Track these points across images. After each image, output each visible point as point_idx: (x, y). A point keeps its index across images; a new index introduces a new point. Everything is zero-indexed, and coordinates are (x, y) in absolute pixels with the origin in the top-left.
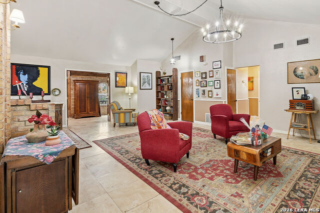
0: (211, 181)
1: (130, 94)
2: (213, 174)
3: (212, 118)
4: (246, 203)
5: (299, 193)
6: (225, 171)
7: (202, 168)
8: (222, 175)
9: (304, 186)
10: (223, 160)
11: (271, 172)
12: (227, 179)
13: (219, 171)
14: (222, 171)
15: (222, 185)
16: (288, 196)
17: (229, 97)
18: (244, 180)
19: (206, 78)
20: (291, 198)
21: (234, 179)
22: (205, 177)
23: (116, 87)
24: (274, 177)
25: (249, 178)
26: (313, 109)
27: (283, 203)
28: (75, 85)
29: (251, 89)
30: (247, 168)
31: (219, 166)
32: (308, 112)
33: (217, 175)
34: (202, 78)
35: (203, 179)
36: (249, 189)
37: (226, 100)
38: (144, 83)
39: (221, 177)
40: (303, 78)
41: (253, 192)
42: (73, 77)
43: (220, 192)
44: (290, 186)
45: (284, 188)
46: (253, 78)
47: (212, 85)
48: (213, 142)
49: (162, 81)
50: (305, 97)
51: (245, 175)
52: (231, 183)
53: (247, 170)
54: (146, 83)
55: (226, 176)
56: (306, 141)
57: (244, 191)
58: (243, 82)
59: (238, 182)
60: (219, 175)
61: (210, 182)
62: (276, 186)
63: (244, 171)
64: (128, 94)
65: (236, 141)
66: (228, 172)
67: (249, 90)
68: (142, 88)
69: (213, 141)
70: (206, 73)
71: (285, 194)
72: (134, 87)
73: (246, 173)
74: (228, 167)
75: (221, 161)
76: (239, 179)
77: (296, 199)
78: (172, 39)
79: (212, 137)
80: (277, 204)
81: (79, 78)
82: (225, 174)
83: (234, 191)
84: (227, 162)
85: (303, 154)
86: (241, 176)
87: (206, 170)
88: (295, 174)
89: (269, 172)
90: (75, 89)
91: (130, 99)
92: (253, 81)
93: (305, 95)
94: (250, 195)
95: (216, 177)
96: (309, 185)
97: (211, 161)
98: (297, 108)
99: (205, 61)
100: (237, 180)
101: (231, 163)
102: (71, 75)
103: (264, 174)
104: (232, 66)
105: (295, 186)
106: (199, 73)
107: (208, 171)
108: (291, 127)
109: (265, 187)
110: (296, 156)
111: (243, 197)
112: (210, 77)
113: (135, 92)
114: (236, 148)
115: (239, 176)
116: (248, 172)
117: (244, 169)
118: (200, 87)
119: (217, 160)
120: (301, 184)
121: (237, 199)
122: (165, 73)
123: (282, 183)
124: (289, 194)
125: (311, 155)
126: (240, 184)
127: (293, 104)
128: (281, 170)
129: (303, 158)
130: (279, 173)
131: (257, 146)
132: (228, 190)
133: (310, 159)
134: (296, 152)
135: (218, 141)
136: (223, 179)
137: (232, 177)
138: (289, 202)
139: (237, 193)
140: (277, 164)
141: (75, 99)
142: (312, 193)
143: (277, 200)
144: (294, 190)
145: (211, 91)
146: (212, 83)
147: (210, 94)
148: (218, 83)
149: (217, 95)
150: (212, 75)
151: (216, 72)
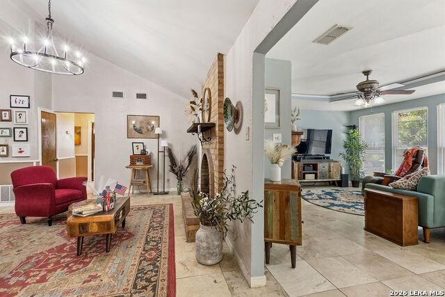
0: (44, 284)
2: (42, 273)
3: (16, 191)
4: (106, 280)
5: (152, 243)
6: (62, 261)
7: (17, 274)
8: (59, 268)
9: (154, 236)
10: (53, 249)
11: (122, 235)
12: (70, 268)
13: (52, 265)
14: (58, 262)
15: (65, 279)
16: (144, 250)
17: (45, 154)
18: (95, 258)
20: (146, 251)
21: (80, 264)
22: (30, 284)
24: (126, 239)
25: (100, 253)
26: (150, 164)
27: (142, 258)
29: (78, 143)
30: (94, 243)
31: (49, 259)
32: (147, 167)
33: (49, 271)
35: (25, 288)
36: (104, 264)
37: (40, 160)
39: (59, 271)
40: (141, 133)
41: (110, 264)
43: (65, 288)
44: (143, 241)
45: (138, 245)
46: (80, 128)
47: (8, 134)
48: (21, 230)
50: (144, 152)
51: (94, 252)
52: (78, 269)
53: (94, 246)
55: (67, 266)
56: (145, 195)
57: (99, 269)
58: (67, 133)
59: (87, 264)
60: (55, 270)
61: (40, 286)
62: (131, 247)
63: (91, 249)
65: (81, 213)
66: (69, 259)
67: (75, 144)
69: (22, 228)
71: (141, 250)
73: (94, 249)
74: (65, 254)
75: (50, 251)
76: (88, 260)
77: (151, 249)
79: (15, 223)
80: (136, 263)
82: (64, 265)
83: (85, 276)
84: (61, 249)
85: (146, 208)
86: (89, 255)
87: (27, 274)
88: (144, 229)
89: (120, 237)
92: (80, 133)
93: (144, 150)
94: (107, 270)
95: (50, 275)
96: (157, 233)
97: (29, 258)
98: (138, 164)
100: (84, 263)
101: (68, 247)
103: (116, 241)
104: (50, 108)
105: (147, 239)
107: (32, 274)
108: (132, 184)
109: (120, 253)
110: (140, 212)
111: (99, 276)
112: (2, 121)
114: (82, 221)
115: (86, 257)
116: (97, 248)
117: (90, 246)
119: (42, 253)
120: (151, 235)
121: (92, 283)
123: (136, 242)
124: (144, 248)
125: (152, 207)
126: (91, 265)
127: (134, 159)
128: (131, 230)
129: (147, 212)
130: (130, 233)
131: (110, 211)
132: (77, 280)
133: (152, 212)
134: (139, 209)
135: (30, 226)
136: (63, 271)
137: (75, 263)
138: (146, 255)
139: (90, 276)
140: (126, 225)
142: (160, 238)
143: (135, 259)
144: (147, 242)
145: (7, 146)
146: (7, 132)
147: (3, 151)
148: (23, 132)
149: (21, 152)
150: (7, 118)
151: (18, 113)
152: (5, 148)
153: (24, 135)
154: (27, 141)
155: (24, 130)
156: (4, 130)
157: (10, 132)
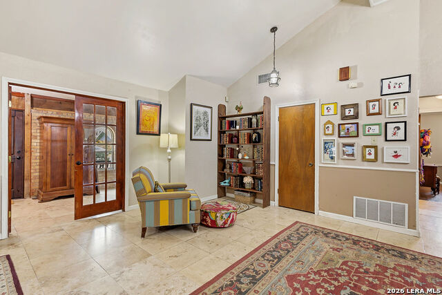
1: (169, 151)
19: (356, 116)
23: (138, 133)
28: (42, 129)
34: (344, 117)
38: (198, 127)
42: (38, 111)
47: (377, 131)
49: (232, 124)
54: (202, 127)
64: (167, 149)
68: (193, 138)
70: (356, 106)
72: (179, 135)
78: (274, 30)
81: (51, 113)
90: (42, 138)
91: (170, 160)
99: (355, 78)
102: (32, 106)
106: (332, 107)
112: (369, 114)
113: (180, 147)
118: (335, 137)
122: (239, 109)
141: (41, 157)
145: (375, 147)
146: (376, 129)
147: (370, 154)
148: (398, 128)
149: (396, 156)
150: (377, 110)
151: (392, 103)
152: (373, 150)
153: (401, 132)
154: (405, 140)
155: (402, 126)
156: (372, 127)
157: (380, 129)
